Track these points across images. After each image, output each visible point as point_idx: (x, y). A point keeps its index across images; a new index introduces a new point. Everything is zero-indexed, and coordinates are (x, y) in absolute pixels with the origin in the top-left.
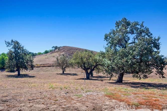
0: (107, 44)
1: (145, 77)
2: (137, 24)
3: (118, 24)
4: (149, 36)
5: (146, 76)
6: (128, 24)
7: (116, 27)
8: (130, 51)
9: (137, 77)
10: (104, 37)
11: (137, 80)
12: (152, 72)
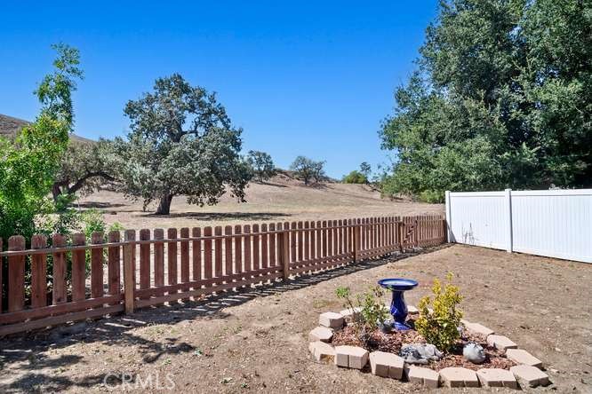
0: (132, 127)
1: (213, 201)
2: (203, 93)
3: (161, 84)
4: (224, 123)
5: (214, 199)
6: (185, 89)
7: (155, 88)
8: (195, 152)
9: (196, 202)
10: (125, 107)
11: (195, 209)
12: (224, 192)
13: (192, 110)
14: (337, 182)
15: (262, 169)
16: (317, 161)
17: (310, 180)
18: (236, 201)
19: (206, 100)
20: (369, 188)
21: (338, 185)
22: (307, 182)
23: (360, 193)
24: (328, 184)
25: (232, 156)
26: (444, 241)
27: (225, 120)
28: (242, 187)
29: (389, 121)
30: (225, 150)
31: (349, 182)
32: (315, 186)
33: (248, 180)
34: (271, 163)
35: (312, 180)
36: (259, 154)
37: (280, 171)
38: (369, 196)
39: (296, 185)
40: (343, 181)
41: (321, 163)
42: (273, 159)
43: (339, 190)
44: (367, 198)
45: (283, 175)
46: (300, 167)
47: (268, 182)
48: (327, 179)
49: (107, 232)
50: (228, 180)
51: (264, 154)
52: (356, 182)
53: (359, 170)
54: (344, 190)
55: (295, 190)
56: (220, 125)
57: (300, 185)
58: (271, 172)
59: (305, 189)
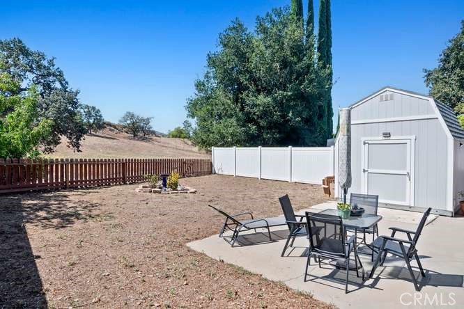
1: (50, 151)
13: (31, 71)
14: (163, 136)
15: (91, 121)
16: (145, 117)
17: (139, 134)
18: (73, 151)
19: (45, 63)
20: (190, 143)
21: (163, 139)
22: (135, 135)
23: (182, 146)
24: (154, 138)
25: (72, 114)
26: (211, 173)
27: (64, 82)
28: (78, 139)
29: (191, 100)
30: (66, 110)
31: (173, 137)
32: (143, 139)
33: (84, 133)
34: (100, 116)
35: (141, 134)
36: (87, 107)
37: (110, 125)
38: (190, 149)
39: (124, 138)
40: (168, 136)
41: (148, 119)
42: (102, 113)
43: (164, 143)
44: (187, 151)
45: (112, 128)
46: (129, 122)
47: (97, 134)
48: (153, 133)
49: (59, 160)
50: (64, 132)
51: (94, 108)
52: (180, 137)
53: (182, 127)
54: (168, 144)
55: (123, 142)
56: (58, 85)
57: (129, 138)
58: (100, 125)
59: (133, 142)
